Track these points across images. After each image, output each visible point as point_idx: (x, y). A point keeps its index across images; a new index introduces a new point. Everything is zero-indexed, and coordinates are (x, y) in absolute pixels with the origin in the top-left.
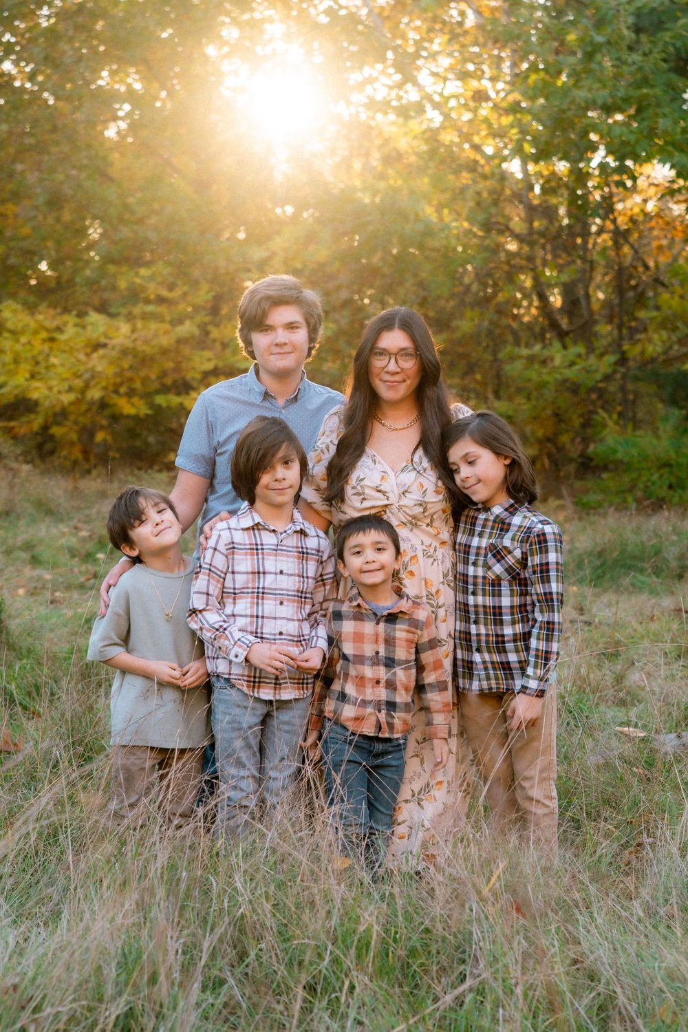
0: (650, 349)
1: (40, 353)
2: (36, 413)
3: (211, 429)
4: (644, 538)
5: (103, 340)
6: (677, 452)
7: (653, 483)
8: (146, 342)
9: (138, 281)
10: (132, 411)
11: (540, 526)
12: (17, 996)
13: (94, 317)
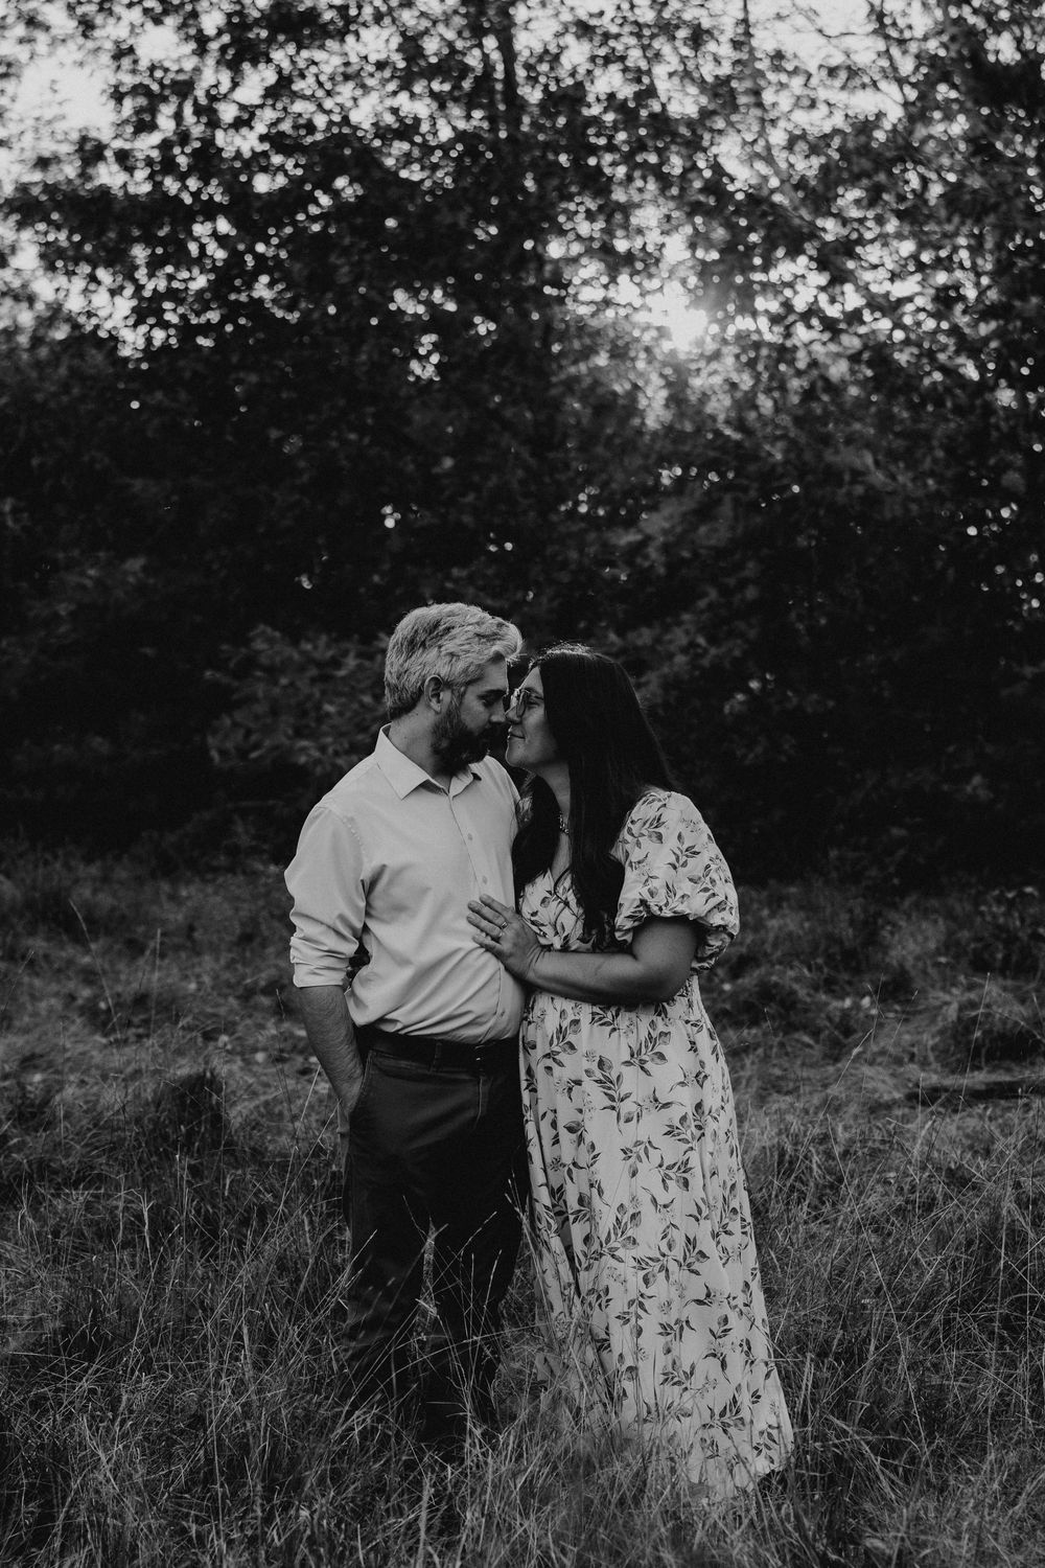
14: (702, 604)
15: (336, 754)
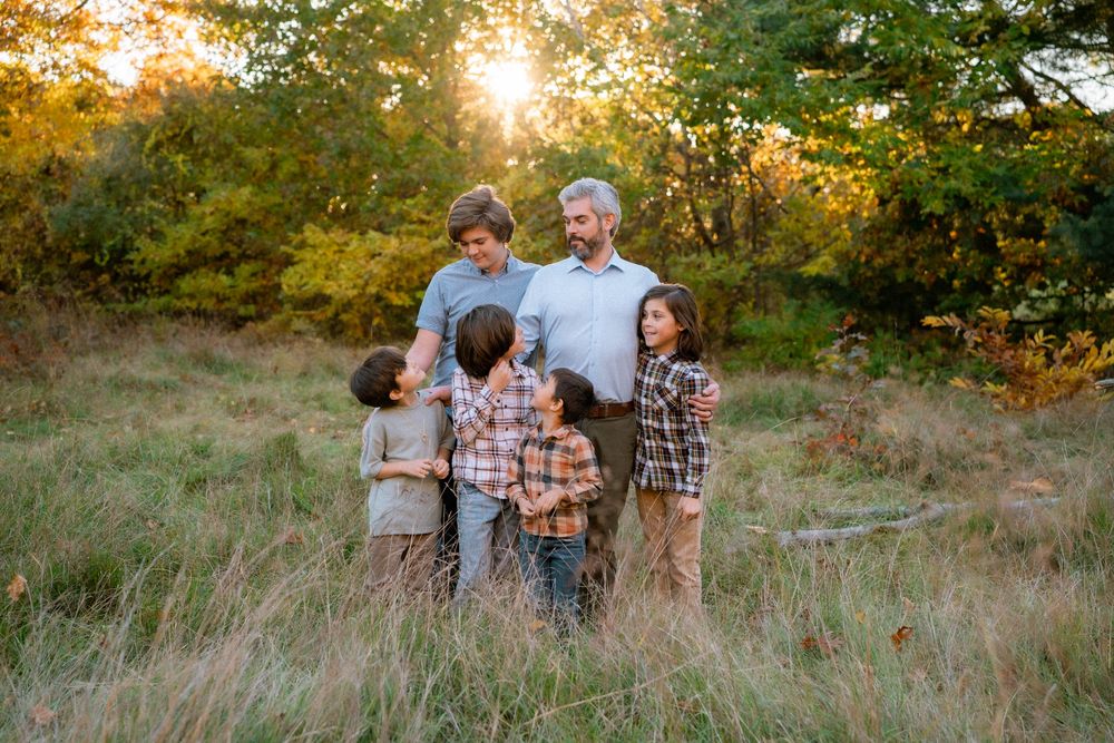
0: (773, 259)
1: (334, 260)
2: (330, 304)
3: (442, 298)
4: (771, 391)
5: (378, 251)
6: (795, 331)
7: (779, 353)
8: (410, 252)
9: (405, 207)
10: (400, 303)
11: (691, 373)
12: (283, 722)
13: (372, 234)
14: (529, 222)
15: (347, 289)
